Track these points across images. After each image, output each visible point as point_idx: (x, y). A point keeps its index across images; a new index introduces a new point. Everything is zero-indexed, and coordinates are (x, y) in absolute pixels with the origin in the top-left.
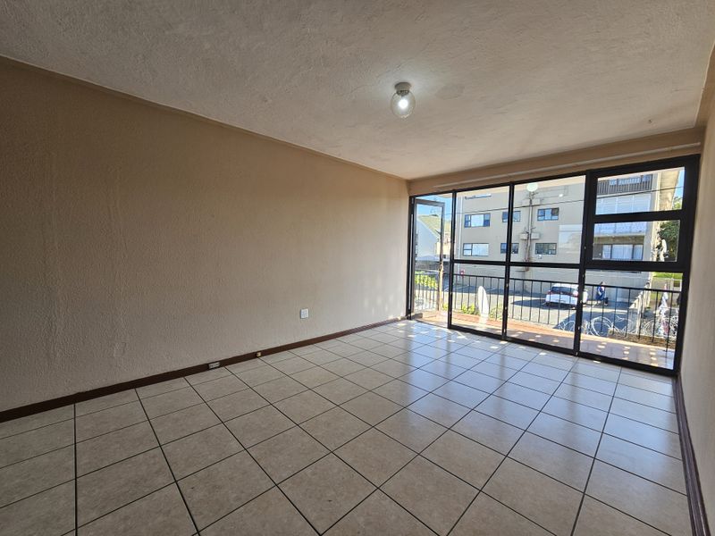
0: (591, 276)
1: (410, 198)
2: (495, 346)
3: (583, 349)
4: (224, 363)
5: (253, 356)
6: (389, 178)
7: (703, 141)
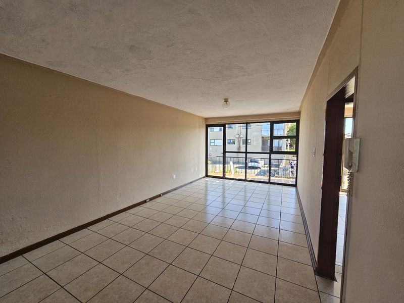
0: (273, 156)
1: (206, 125)
2: (245, 183)
3: (271, 181)
4: (151, 199)
5: (160, 196)
6: (199, 117)
7: (300, 116)
